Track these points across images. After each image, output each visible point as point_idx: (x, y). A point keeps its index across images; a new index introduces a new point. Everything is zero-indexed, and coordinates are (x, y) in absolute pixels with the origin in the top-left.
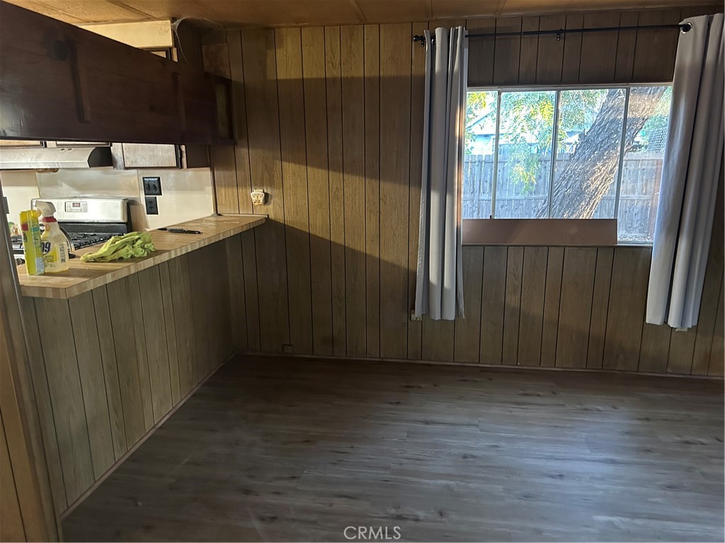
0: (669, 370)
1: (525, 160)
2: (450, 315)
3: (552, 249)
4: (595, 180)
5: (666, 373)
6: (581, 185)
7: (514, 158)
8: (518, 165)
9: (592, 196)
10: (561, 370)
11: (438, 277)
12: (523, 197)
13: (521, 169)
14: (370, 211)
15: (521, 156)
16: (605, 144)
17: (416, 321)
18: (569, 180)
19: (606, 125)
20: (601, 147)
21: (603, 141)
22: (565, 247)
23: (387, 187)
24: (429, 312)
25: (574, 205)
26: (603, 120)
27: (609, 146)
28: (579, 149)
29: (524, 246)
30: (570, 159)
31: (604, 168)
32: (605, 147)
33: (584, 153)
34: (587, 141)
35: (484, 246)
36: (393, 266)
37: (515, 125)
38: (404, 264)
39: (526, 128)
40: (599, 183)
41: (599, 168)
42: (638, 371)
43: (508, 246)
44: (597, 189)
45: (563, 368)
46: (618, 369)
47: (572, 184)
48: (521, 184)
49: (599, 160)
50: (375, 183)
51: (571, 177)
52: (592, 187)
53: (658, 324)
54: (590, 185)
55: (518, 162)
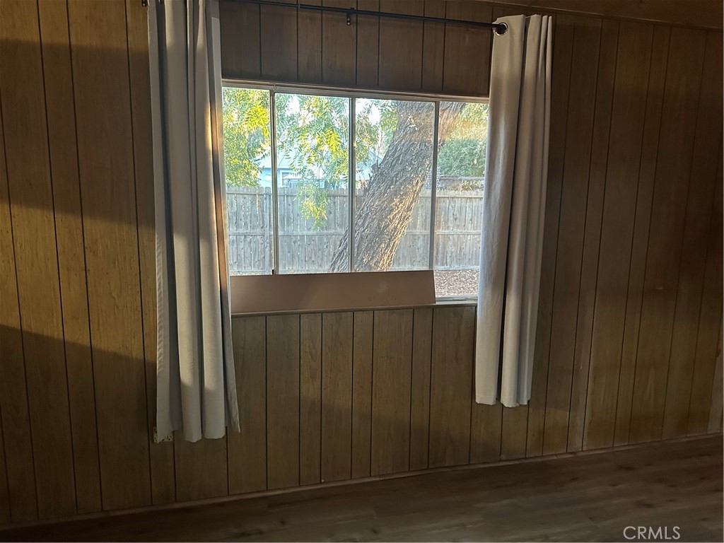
0: (503, 457)
1: (314, 195)
2: (217, 430)
3: (358, 316)
4: (393, 218)
5: (501, 461)
6: (379, 225)
7: (304, 192)
8: (308, 199)
9: (391, 237)
10: (378, 479)
11: (194, 374)
12: (315, 233)
13: (311, 204)
14: (68, 269)
15: (311, 190)
16: (401, 178)
17: (162, 443)
18: (365, 218)
19: (399, 156)
20: (396, 181)
21: (397, 174)
22: (374, 310)
23: (96, 227)
24: (182, 428)
25: (373, 247)
26: (396, 151)
27: (404, 180)
28: (373, 182)
29: (322, 313)
30: (365, 194)
31: (401, 205)
32: (401, 181)
33: (379, 187)
34: (382, 174)
35: (266, 316)
36: (117, 357)
37: (301, 154)
38: (136, 352)
39: (313, 159)
40: (397, 221)
41: (396, 205)
42: (469, 464)
43: (300, 314)
44: (396, 228)
45: (380, 476)
46: (447, 465)
47: (369, 223)
48: (312, 219)
49: (396, 195)
50: (74, 221)
51: (367, 214)
52: (391, 227)
53: (491, 404)
54: (389, 225)
55: (308, 197)
